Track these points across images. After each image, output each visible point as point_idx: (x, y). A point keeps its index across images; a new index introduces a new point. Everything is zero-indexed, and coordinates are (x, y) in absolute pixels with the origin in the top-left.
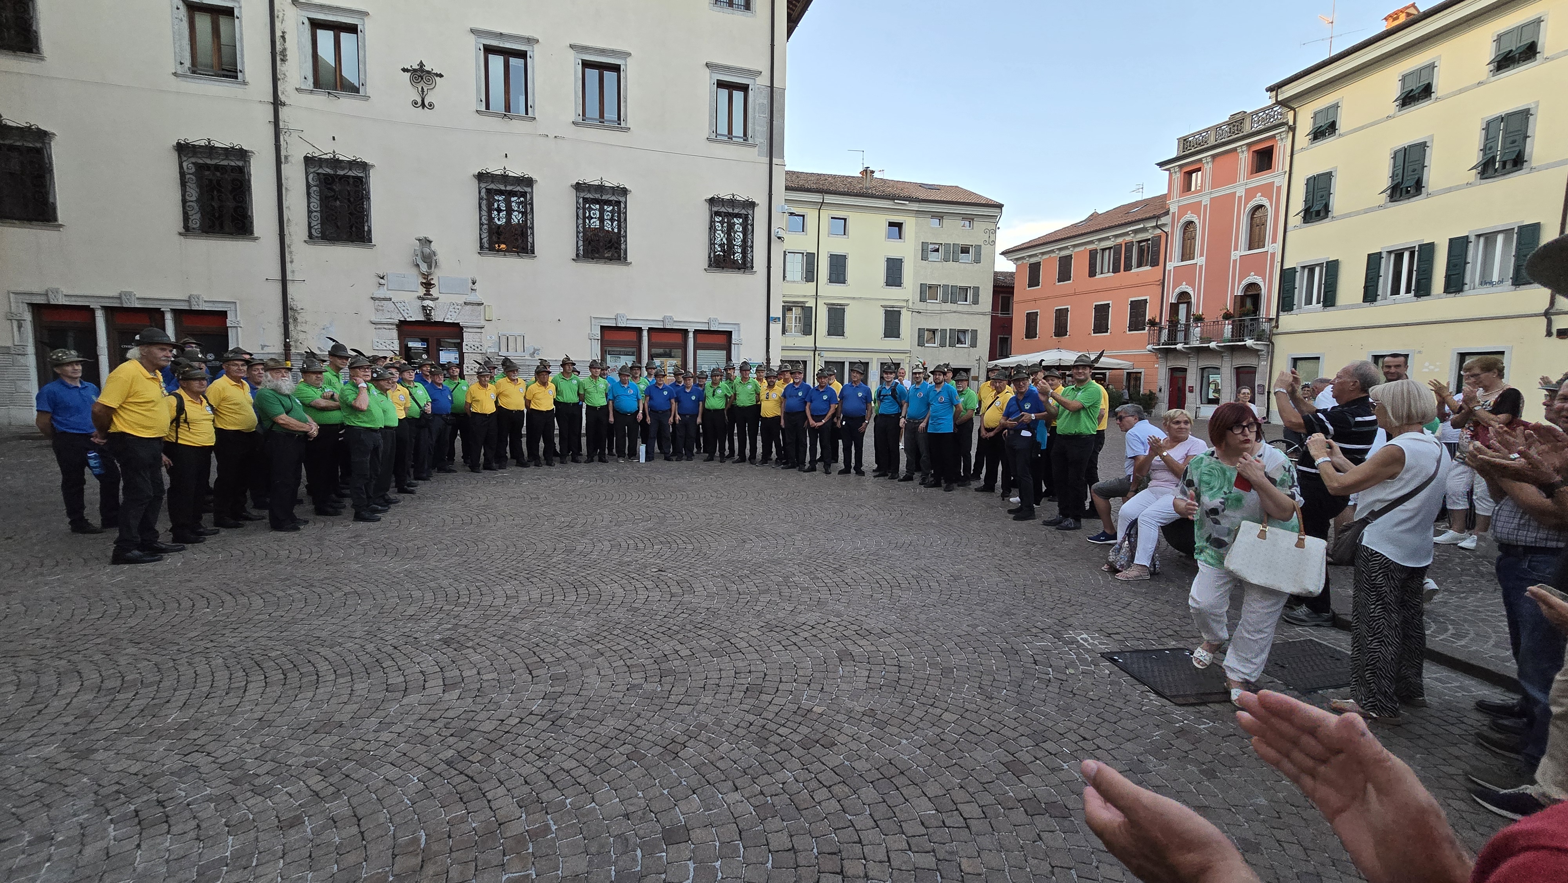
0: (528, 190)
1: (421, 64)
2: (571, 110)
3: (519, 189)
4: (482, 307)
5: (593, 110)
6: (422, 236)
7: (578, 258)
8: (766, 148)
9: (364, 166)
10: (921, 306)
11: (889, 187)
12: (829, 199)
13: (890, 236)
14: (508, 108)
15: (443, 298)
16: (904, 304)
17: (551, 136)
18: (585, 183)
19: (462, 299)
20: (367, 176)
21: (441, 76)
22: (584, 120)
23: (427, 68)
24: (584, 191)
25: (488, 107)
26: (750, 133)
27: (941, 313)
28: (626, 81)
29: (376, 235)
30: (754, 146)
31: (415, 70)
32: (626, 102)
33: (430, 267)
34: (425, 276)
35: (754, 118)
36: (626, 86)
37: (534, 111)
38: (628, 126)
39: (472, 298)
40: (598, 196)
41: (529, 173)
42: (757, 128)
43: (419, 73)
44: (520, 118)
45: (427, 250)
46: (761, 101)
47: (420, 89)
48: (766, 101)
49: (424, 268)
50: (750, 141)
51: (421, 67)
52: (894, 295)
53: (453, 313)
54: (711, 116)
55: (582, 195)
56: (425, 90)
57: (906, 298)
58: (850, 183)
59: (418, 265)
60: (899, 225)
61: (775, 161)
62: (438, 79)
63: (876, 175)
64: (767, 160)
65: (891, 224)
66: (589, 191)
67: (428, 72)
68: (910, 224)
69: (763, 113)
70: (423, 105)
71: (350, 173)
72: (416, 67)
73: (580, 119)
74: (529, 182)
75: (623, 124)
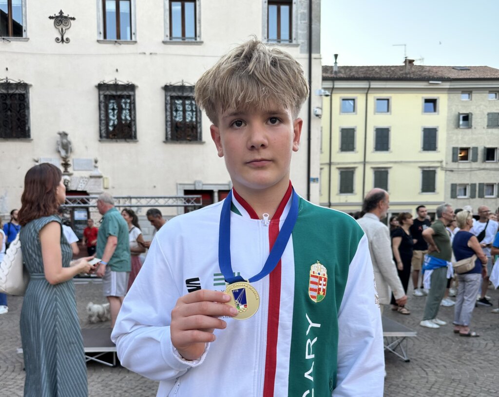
0: (131, 93)
1: (61, 12)
2: (162, 33)
3: (125, 93)
4: (101, 179)
5: (177, 32)
6: (61, 131)
7: (167, 140)
8: (306, 47)
9: (25, 86)
10: (454, 166)
11: (425, 71)
12: (374, 85)
13: (426, 110)
14: (118, 37)
15: (76, 174)
16: (438, 165)
17: (148, 53)
18: (171, 85)
19: (87, 174)
20: (27, 93)
21: (74, 19)
22: (170, 40)
23: (65, 14)
24: (170, 91)
25: (105, 37)
26: (294, 36)
27: (471, 170)
28: (200, 8)
29: (34, 133)
30: (297, 45)
31: (57, 17)
32: (200, 23)
33: (67, 152)
34: (65, 159)
35: (297, 24)
36: (200, 11)
37: (135, 37)
38: (202, 40)
39: (95, 173)
40: (180, 94)
41: (132, 81)
42: (300, 32)
43: (59, 19)
44: (127, 43)
45: (65, 141)
46: (302, 11)
47: (60, 30)
48: (306, 11)
49: (63, 153)
50: (294, 42)
51: (61, 14)
52: (430, 158)
53: (82, 184)
54: (263, 26)
55: (169, 94)
56: (64, 29)
57: (440, 160)
58: (393, 71)
59: (59, 152)
60: (434, 101)
61: (313, 55)
62: (72, 21)
63: (415, 63)
64: (306, 55)
65: (427, 101)
66: (174, 91)
67: (66, 17)
68: (443, 100)
69: (304, 20)
70: (63, 40)
71: (17, 92)
72: (58, 14)
73: (168, 39)
74: (132, 87)
75: (198, 39)
